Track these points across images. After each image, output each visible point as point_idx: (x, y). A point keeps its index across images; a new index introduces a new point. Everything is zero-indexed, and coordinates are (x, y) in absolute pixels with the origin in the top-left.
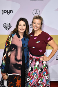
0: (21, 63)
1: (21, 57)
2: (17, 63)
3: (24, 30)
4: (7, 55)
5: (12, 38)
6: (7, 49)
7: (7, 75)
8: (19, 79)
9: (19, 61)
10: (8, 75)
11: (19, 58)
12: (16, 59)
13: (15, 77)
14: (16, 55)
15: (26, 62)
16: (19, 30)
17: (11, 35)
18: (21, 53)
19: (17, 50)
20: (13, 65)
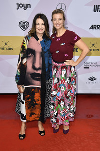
0: (40, 72)
1: (40, 64)
2: (36, 72)
3: (44, 30)
4: (22, 62)
5: (29, 40)
6: (22, 55)
7: (23, 87)
8: (38, 92)
9: (37, 70)
10: (25, 87)
11: (38, 65)
12: (34, 68)
13: (33, 90)
14: (34, 63)
15: (47, 70)
16: (38, 30)
17: (27, 38)
18: (40, 59)
19: (35, 56)
20: (30, 75)
